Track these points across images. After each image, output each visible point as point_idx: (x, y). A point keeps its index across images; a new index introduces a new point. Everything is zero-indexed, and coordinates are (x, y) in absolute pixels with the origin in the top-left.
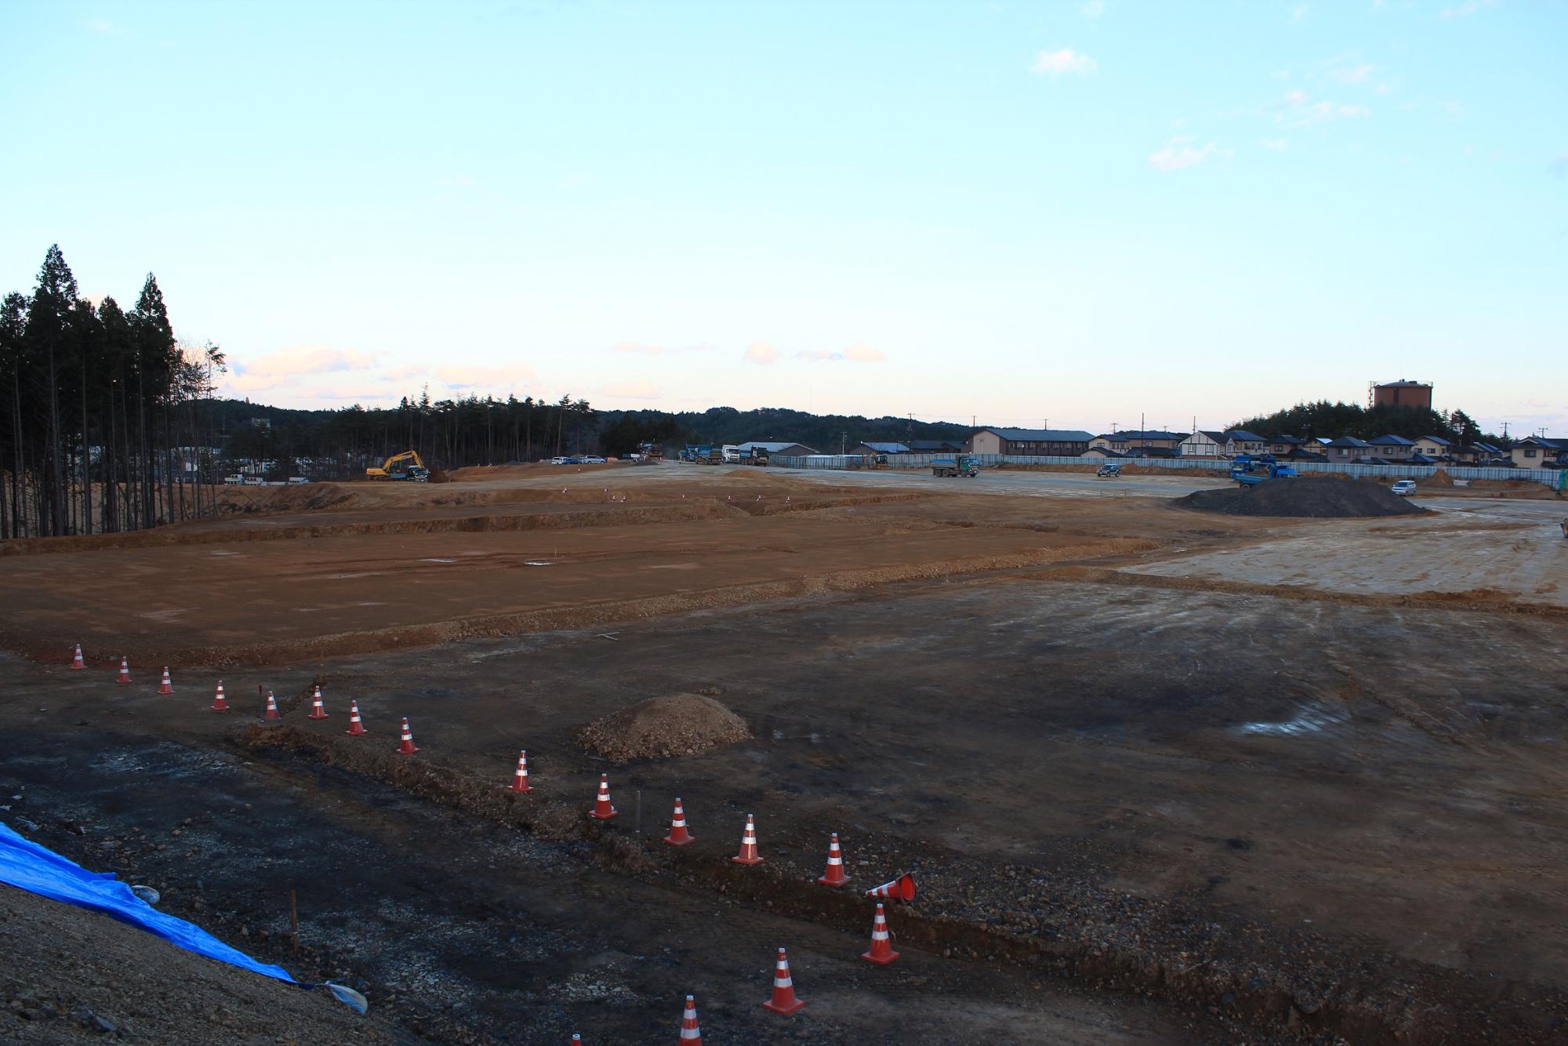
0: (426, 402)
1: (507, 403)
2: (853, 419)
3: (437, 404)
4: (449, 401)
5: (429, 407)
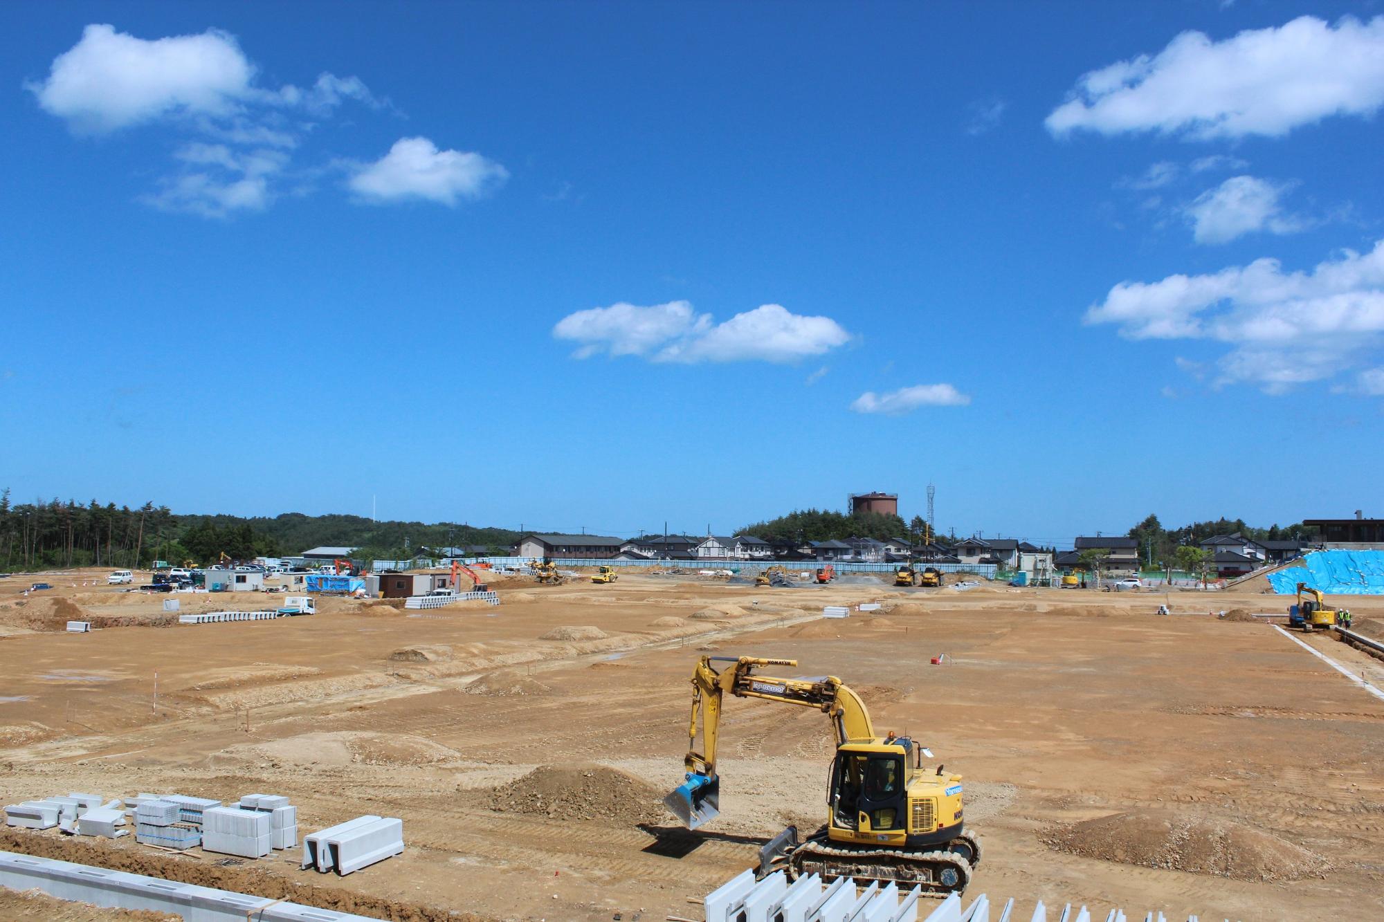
1: (89, 508)
2: (412, 524)
3: (16, 508)
4: (30, 505)
5: (6, 511)
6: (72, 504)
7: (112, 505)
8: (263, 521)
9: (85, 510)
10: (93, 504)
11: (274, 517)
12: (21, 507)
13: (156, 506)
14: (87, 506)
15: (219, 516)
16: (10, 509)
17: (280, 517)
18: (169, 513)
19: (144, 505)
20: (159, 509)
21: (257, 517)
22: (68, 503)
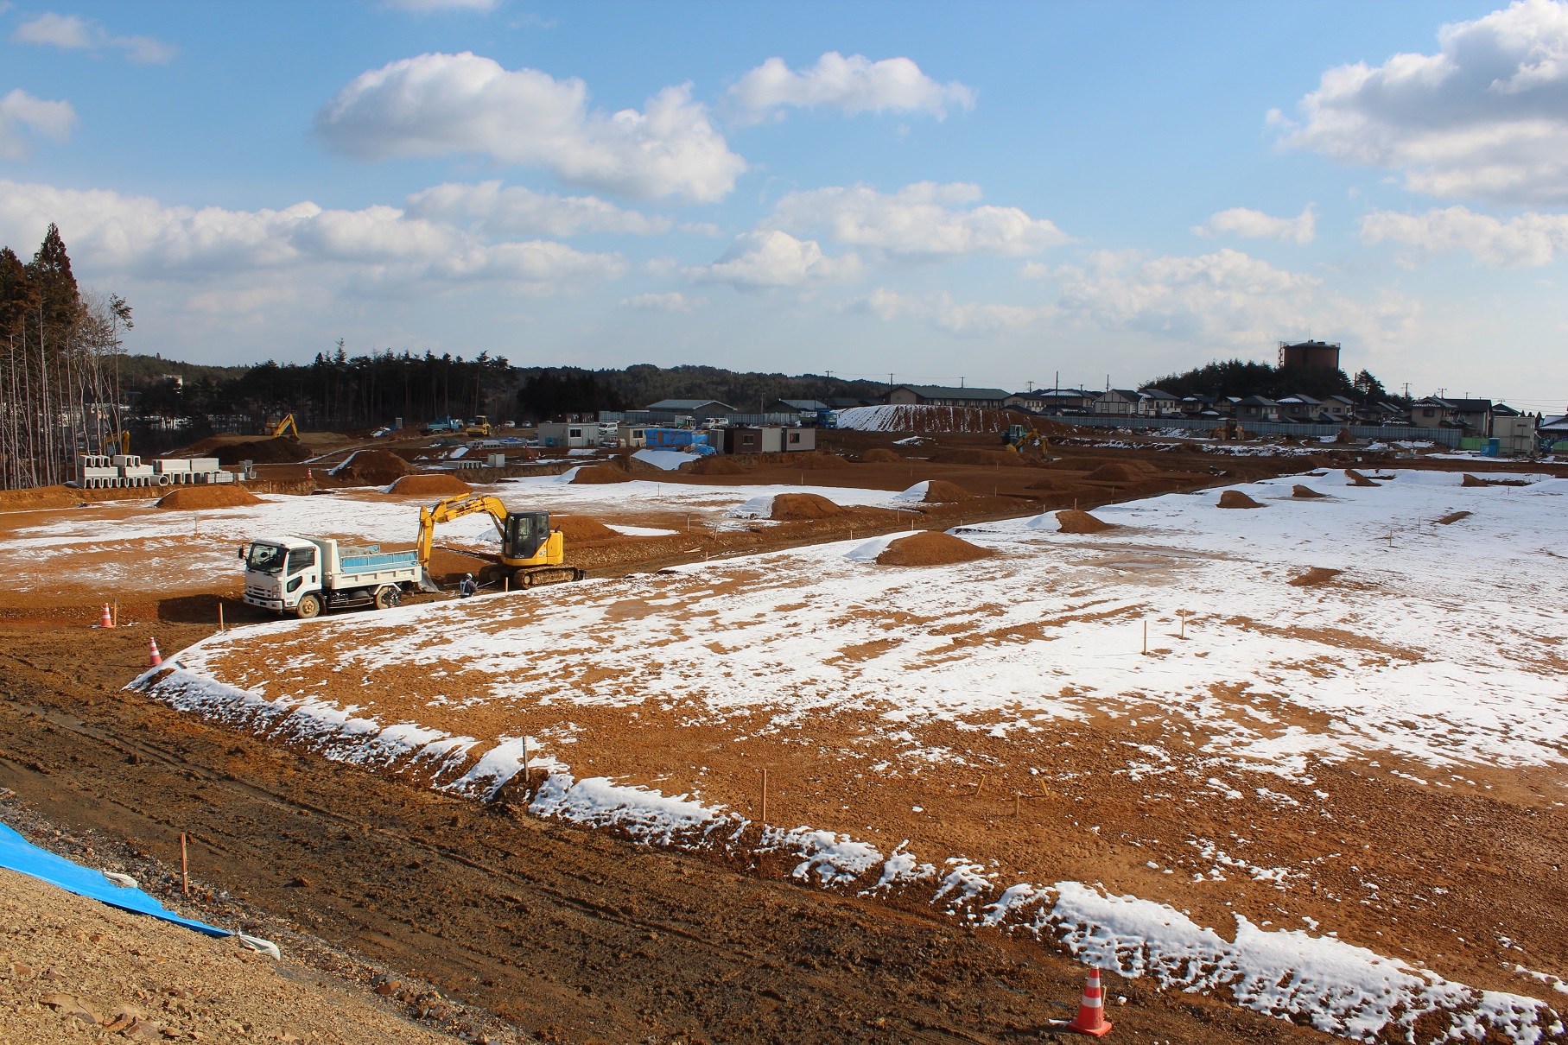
1: (424, 360)
2: (774, 376)
3: (352, 360)
4: (365, 358)
5: (344, 364)
6: (407, 354)
7: (447, 356)
8: (612, 373)
9: (421, 361)
10: (428, 355)
11: (623, 367)
12: (357, 360)
13: (492, 356)
14: (423, 357)
15: (562, 367)
16: (346, 361)
17: (629, 368)
18: (507, 365)
19: (479, 355)
20: (495, 360)
21: (604, 369)
22: (403, 354)
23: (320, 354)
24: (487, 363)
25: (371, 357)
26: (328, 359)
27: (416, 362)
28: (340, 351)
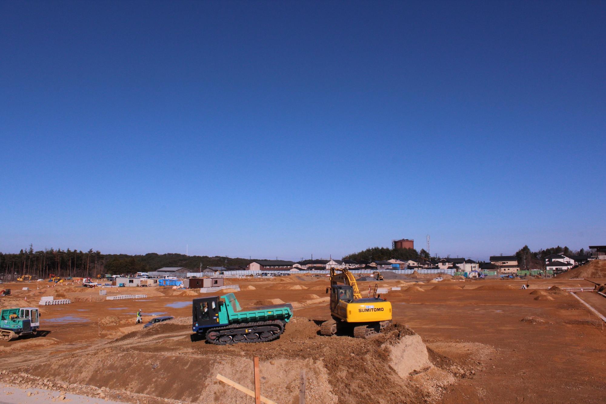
0: (31, 251)
1: (66, 252)
2: (203, 257)
3: (36, 252)
4: (42, 251)
5: (32, 254)
6: (59, 250)
7: (75, 251)
8: (140, 256)
9: (65, 253)
10: (68, 250)
11: (144, 255)
12: (38, 252)
13: (94, 251)
14: (66, 251)
15: (121, 255)
16: (34, 252)
17: (147, 255)
18: (100, 254)
19: (89, 250)
20: (96, 252)
21: (137, 255)
22: (58, 250)
23: (22, 250)
24: (92, 253)
25: (44, 251)
26: (26, 252)
27: (63, 253)
28: (31, 249)
